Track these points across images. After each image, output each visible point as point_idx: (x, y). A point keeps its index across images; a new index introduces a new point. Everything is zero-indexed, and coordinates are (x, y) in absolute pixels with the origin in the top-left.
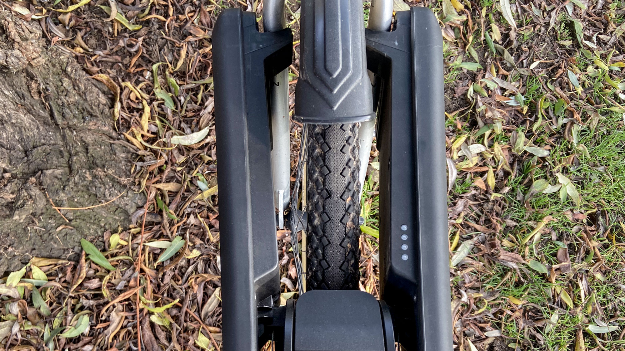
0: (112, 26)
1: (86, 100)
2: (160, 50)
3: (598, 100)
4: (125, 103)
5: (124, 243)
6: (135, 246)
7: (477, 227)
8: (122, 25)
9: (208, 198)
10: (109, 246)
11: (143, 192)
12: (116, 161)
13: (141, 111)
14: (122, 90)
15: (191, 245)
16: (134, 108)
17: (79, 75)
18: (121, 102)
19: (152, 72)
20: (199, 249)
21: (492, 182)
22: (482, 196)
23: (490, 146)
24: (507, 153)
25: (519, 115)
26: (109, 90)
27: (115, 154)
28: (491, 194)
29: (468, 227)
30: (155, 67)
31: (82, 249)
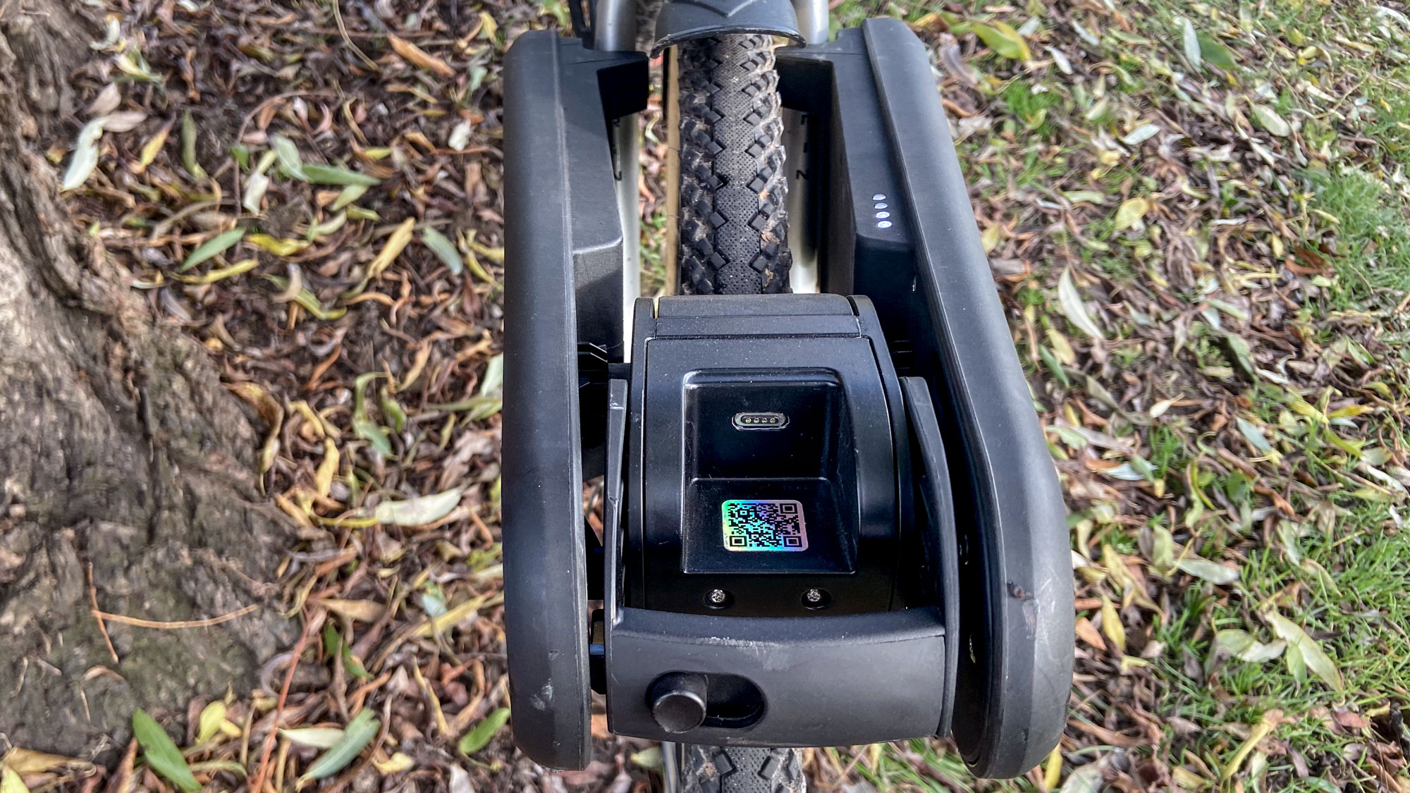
0: (288, 312)
1: (211, 424)
2: (375, 353)
3: (1322, 479)
4: (288, 443)
5: (232, 730)
6: (258, 738)
7: (1101, 732)
8: (307, 311)
9: (444, 634)
10: (197, 734)
11: (297, 616)
12: (250, 547)
13: (318, 459)
14: (287, 417)
15: (392, 741)
16: (305, 453)
17: (208, 378)
18: (281, 437)
19: (353, 390)
20: (411, 753)
21: (1117, 633)
22: (1099, 665)
23: (1097, 557)
24: (1138, 573)
25: (1148, 498)
26: (262, 417)
27: (251, 531)
28: (1120, 660)
29: (1080, 735)
30: (360, 382)
31: (132, 735)
